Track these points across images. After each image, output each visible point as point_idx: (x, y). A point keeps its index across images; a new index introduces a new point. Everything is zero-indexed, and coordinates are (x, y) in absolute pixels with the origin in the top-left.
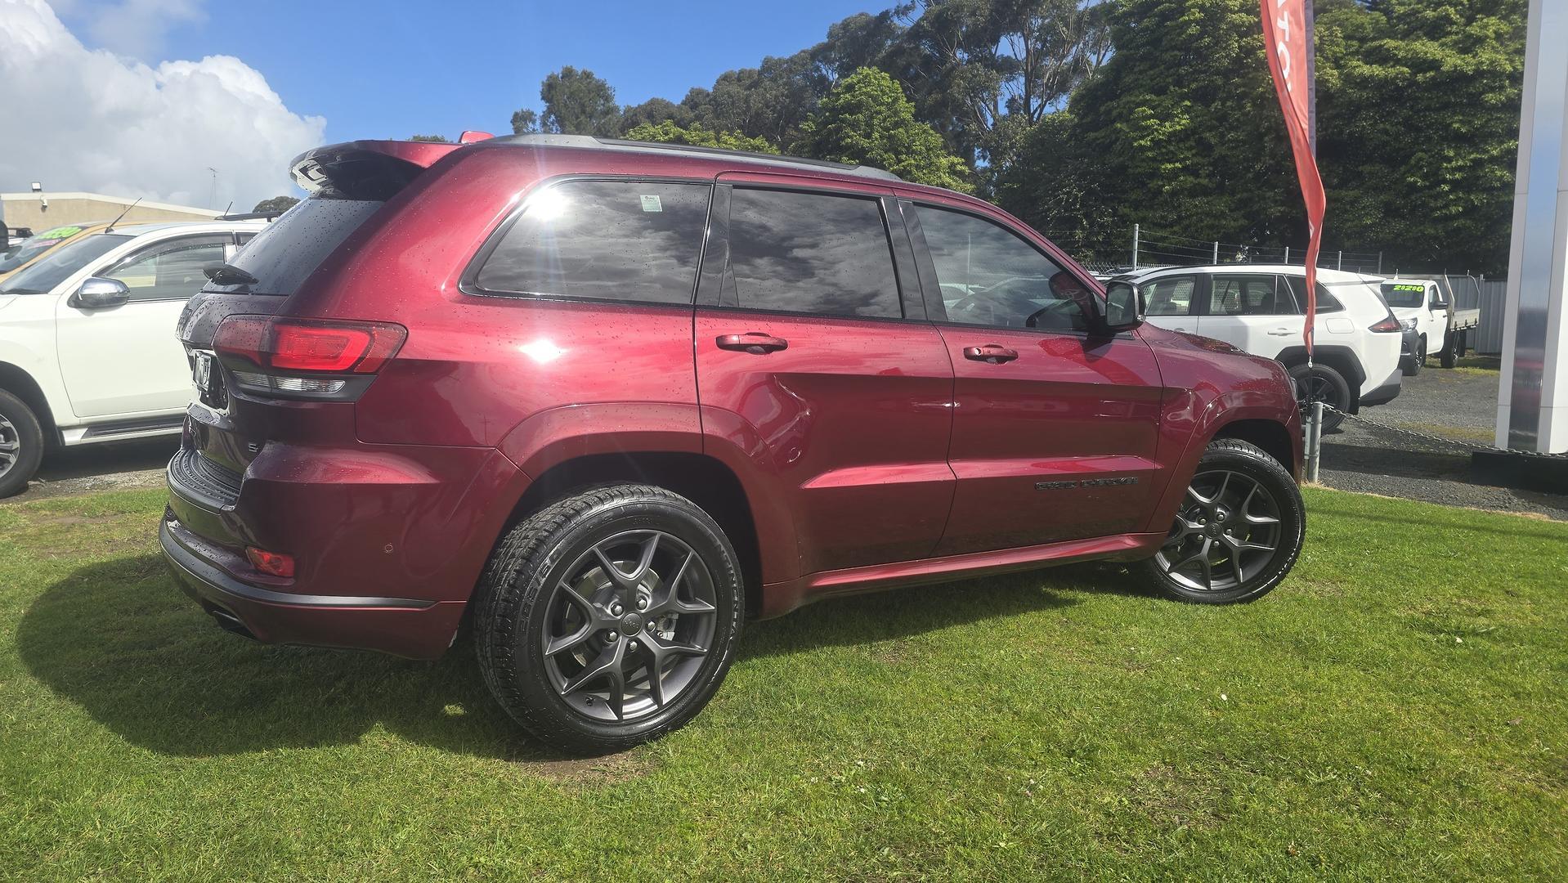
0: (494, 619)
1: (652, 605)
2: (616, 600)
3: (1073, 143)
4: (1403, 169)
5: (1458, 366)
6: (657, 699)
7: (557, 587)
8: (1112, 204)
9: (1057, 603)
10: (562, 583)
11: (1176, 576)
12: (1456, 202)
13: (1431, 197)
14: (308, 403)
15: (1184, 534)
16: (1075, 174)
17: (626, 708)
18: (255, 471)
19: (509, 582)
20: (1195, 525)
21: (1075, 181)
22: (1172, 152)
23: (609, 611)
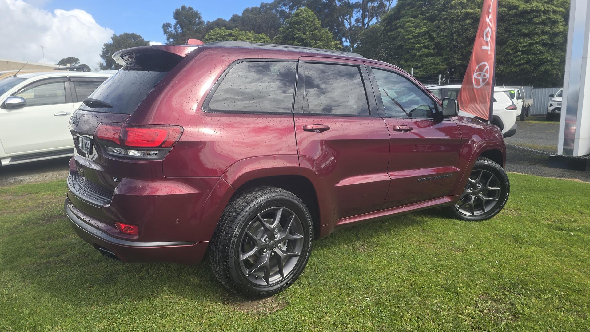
0: (219, 247)
1: (280, 237)
2: (266, 236)
3: (382, 36)
4: (504, 46)
5: (526, 120)
6: (282, 275)
7: (245, 232)
8: (397, 60)
9: (418, 223)
10: (246, 231)
11: (460, 210)
12: (523, 59)
13: (514, 57)
14: (142, 161)
15: (465, 194)
16: (384, 49)
17: (271, 279)
18: (118, 191)
19: (226, 231)
20: (469, 191)
21: (384, 51)
22: (420, 40)
23: (263, 240)
